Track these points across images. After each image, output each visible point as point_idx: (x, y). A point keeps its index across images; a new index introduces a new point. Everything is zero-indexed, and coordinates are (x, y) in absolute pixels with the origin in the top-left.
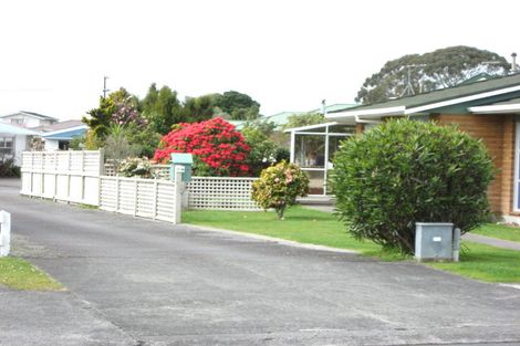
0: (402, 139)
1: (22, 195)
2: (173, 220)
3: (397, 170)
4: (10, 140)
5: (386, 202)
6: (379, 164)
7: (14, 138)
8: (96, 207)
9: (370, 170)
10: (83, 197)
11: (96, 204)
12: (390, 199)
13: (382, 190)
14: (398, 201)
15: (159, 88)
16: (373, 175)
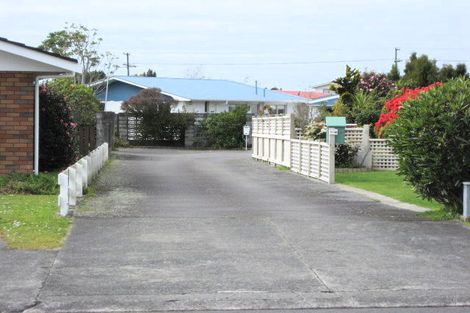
0: (449, 99)
1: (254, 159)
2: (328, 180)
3: (442, 129)
4: (282, 108)
5: (434, 162)
6: (427, 123)
7: (285, 106)
8: (289, 169)
9: (419, 130)
10: (283, 160)
11: (288, 165)
12: (437, 159)
13: (431, 150)
14: (444, 160)
15: (418, 56)
16: (421, 134)
